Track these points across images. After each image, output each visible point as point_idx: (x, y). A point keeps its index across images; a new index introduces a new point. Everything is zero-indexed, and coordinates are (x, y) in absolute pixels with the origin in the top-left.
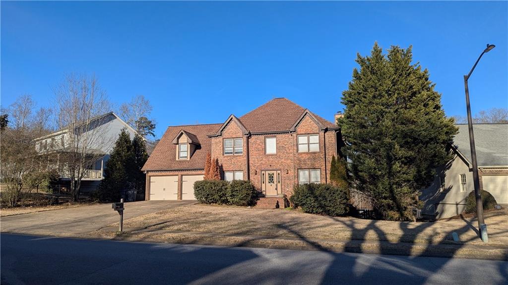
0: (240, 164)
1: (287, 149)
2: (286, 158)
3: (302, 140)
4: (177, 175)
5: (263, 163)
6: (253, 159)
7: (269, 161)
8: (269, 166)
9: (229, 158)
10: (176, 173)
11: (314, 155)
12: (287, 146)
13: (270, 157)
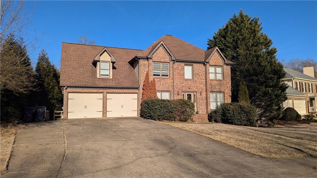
0: (168, 85)
1: (201, 76)
2: (200, 82)
3: (212, 70)
4: (102, 93)
5: (184, 86)
6: (176, 82)
7: (188, 84)
8: (188, 89)
9: (159, 79)
10: (101, 90)
11: (220, 82)
12: (201, 73)
13: (189, 81)
